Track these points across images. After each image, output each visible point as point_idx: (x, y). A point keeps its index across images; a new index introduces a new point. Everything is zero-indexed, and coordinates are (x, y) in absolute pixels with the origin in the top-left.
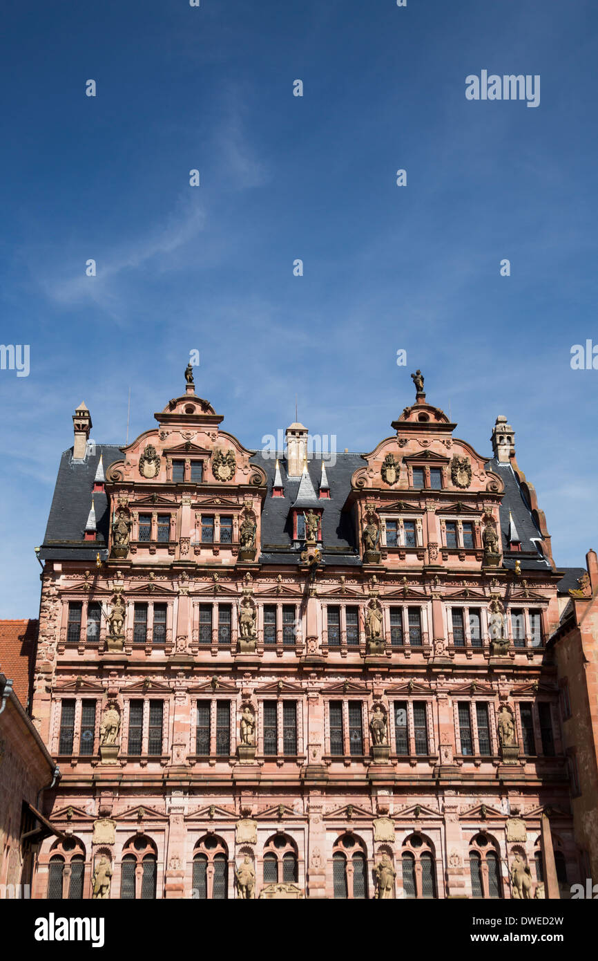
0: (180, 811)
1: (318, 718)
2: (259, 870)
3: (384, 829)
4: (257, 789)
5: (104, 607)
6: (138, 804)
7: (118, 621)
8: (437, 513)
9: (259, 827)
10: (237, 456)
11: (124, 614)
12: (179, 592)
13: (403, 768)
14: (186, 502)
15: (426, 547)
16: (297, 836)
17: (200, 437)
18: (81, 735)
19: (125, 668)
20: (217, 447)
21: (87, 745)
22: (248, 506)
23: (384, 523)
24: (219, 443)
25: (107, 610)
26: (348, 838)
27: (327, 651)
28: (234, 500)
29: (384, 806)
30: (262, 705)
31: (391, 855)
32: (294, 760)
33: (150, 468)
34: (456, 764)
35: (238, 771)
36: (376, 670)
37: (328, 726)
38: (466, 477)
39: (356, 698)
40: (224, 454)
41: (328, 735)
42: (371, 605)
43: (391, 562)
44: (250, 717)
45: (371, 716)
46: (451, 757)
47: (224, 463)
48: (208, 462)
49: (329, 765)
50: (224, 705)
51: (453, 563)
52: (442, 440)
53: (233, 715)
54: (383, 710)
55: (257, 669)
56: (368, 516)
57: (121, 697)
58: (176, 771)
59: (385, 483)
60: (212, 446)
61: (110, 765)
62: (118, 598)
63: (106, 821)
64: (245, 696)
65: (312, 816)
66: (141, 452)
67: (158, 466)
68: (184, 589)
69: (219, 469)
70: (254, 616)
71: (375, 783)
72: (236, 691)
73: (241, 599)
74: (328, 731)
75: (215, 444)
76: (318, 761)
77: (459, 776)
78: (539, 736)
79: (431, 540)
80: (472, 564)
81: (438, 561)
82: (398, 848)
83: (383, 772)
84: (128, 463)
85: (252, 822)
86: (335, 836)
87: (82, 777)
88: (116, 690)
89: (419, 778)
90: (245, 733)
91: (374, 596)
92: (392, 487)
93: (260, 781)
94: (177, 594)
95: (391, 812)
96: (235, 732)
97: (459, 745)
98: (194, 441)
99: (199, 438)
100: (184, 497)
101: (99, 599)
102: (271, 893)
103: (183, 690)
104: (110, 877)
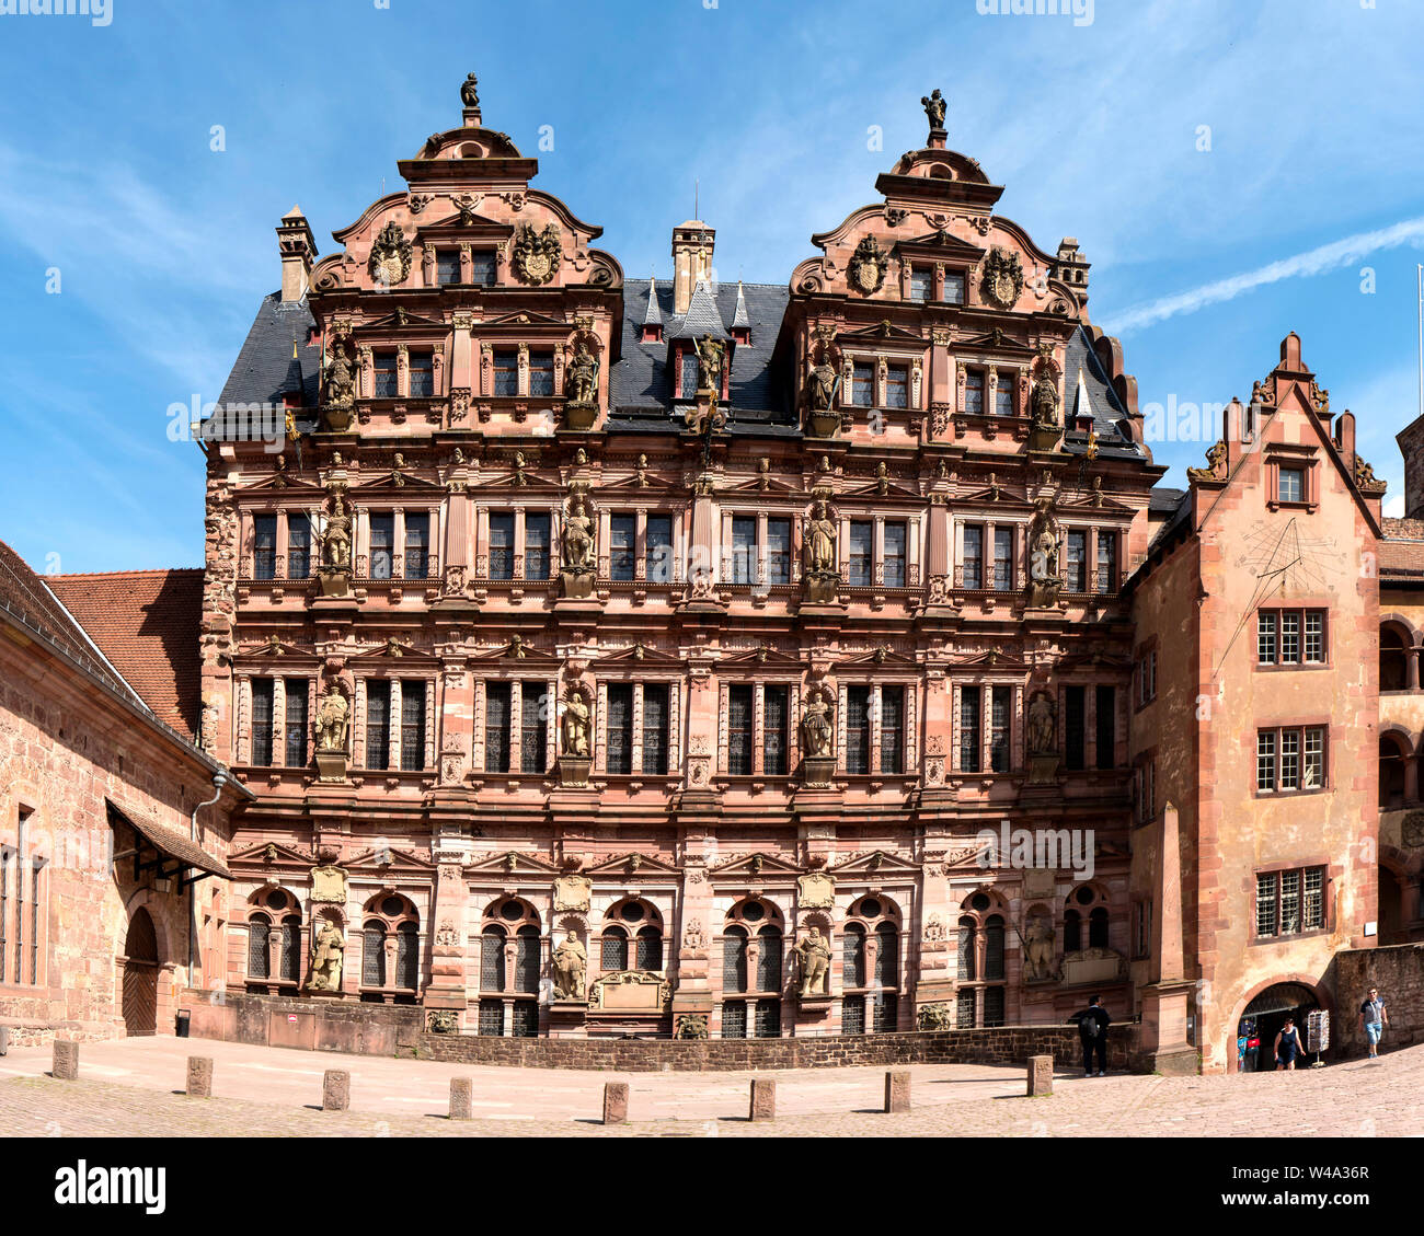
0: (455, 860)
1: (708, 711)
2: (594, 951)
3: (816, 891)
4: (590, 829)
5: (315, 518)
6: (383, 847)
7: (338, 543)
8: (953, 349)
9: (594, 887)
10: (564, 237)
11: (348, 530)
12: (448, 489)
13: (856, 796)
14: (461, 323)
15: (925, 409)
16: (661, 903)
17: (487, 204)
18: (287, 737)
19: (354, 623)
20: (524, 222)
21: (298, 753)
22: (584, 328)
23: (849, 364)
24: (530, 215)
25: (319, 524)
26: (751, 907)
27: (729, 595)
28: (557, 317)
29: (819, 855)
30: (604, 690)
31: (825, 928)
32: (660, 783)
33: (390, 266)
34: (949, 786)
35: (558, 799)
36: (817, 627)
37: (725, 725)
38: (1010, 289)
39: (779, 679)
40: (538, 232)
41: (725, 742)
42: (815, 515)
43: (858, 435)
44: (581, 710)
45: (805, 709)
46: (941, 775)
47: (536, 248)
48: (506, 251)
49: (723, 791)
50: (534, 688)
51: (974, 441)
52: (970, 218)
53: (550, 706)
54: (827, 699)
55: (595, 626)
56: (820, 350)
57: (348, 675)
58: (446, 796)
59: (856, 290)
60: (515, 219)
61: (335, 785)
62: (340, 503)
63: (330, 869)
64: (572, 673)
65: (690, 872)
66: (374, 236)
67: (406, 261)
68: (459, 482)
69: (528, 261)
70: (590, 530)
71: (804, 819)
72: (555, 664)
73: (568, 500)
74: (725, 734)
75: (520, 216)
76: (703, 783)
77: (954, 805)
78: (1093, 739)
79: (937, 398)
81: (946, 437)
82: (839, 917)
83: (820, 800)
84: (350, 260)
85: (582, 881)
86: (729, 902)
87: (288, 803)
88: (340, 662)
89: (883, 808)
90: (572, 736)
92: (870, 298)
93: (597, 815)
94: (445, 494)
95: (831, 863)
96: (554, 735)
97: (957, 757)
98: (479, 210)
99: (488, 207)
100: (458, 314)
101: (303, 506)
102: (613, 985)
103: (458, 662)
104: (342, 950)
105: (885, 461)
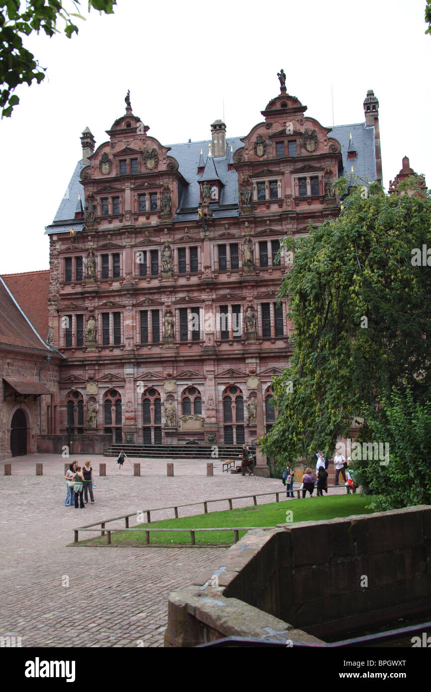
0: (132, 376)
3: (253, 383)
4: (175, 362)
5: (84, 259)
6: (109, 373)
7: (91, 267)
8: (292, 172)
9: (178, 383)
10: (158, 152)
11: (94, 263)
12: (125, 246)
13: (267, 345)
14: (128, 187)
15: (283, 198)
16: (200, 388)
18: (77, 336)
19: (97, 295)
20: (146, 148)
21: (80, 341)
22: (166, 185)
23: (255, 185)
24: (147, 145)
26: (232, 388)
27: (217, 274)
28: (158, 182)
29: (253, 369)
30: (177, 312)
32: (198, 343)
33: (106, 168)
35: (164, 352)
36: (247, 284)
38: (313, 145)
39: (236, 303)
40: (150, 151)
42: (245, 242)
43: (261, 212)
44: (170, 319)
45: (245, 314)
47: (150, 158)
48: (140, 159)
49: (219, 346)
50: (155, 313)
51: (304, 208)
52: (297, 119)
53: (160, 319)
54: (253, 310)
55: (174, 290)
57: (96, 312)
58: (127, 353)
59: (256, 157)
60: (142, 147)
61: (92, 352)
62: (92, 253)
63: (92, 383)
64: (167, 307)
66: (100, 158)
67: (110, 166)
68: (128, 243)
69: (147, 163)
70: (171, 256)
71: (247, 355)
72: (162, 304)
73: (163, 246)
75: (145, 146)
76: (212, 343)
79: (287, 193)
80: (317, 207)
81: (292, 208)
83: (252, 348)
84: (93, 167)
85: (174, 381)
86: (222, 388)
87: (78, 359)
88: (93, 308)
89: (277, 351)
90: (167, 329)
91: (248, 236)
92: (261, 159)
93: (178, 357)
95: (258, 372)
96: (162, 329)
98: (132, 146)
99: (134, 144)
100: (126, 184)
101: (80, 255)
102: (185, 421)
103: (130, 306)
104: (97, 412)
105: (268, 220)
